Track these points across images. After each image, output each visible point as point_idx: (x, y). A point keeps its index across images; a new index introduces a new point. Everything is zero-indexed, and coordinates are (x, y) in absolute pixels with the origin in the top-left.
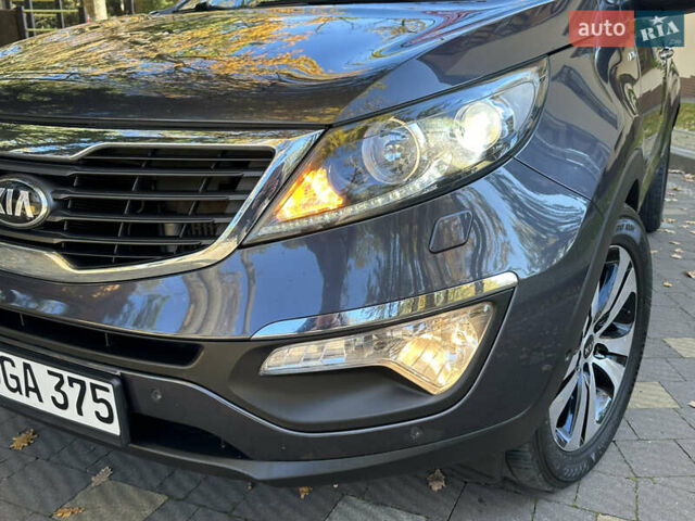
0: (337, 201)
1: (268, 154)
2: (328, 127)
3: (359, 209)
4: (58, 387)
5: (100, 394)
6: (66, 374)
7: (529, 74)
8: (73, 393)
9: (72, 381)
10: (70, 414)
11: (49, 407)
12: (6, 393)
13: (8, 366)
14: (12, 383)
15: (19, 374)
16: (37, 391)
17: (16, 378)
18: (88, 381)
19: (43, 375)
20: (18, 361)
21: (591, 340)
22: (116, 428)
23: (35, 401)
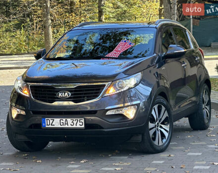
0: (115, 91)
1: (105, 85)
2: (112, 81)
3: (118, 92)
4: (72, 122)
5: (81, 121)
6: (74, 119)
7: (140, 73)
8: (75, 122)
9: (75, 120)
10: (74, 126)
11: (70, 126)
12: (60, 126)
13: (62, 121)
14: (62, 124)
15: (64, 122)
16: (67, 124)
17: (63, 123)
18: (79, 119)
19: (69, 120)
20: (64, 119)
21: (158, 124)
22: (83, 126)
23: (66, 126)
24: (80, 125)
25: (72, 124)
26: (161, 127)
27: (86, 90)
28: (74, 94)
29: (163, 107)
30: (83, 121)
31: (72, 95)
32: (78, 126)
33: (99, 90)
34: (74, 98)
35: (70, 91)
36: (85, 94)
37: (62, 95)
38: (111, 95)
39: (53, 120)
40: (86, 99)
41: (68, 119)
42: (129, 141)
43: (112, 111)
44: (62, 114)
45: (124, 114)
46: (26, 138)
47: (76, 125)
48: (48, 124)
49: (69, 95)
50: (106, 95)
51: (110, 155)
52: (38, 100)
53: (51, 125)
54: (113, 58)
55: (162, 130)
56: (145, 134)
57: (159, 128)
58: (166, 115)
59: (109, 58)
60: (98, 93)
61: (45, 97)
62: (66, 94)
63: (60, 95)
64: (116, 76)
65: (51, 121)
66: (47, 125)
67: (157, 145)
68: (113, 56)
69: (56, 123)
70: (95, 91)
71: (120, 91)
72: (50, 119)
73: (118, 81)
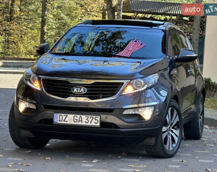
0: (133, 89)
2: (131, 80)
3: (136, 91)
4: (87, 119)
5: (96, 119)
6: (89, 116)
8: (90, 120)
9: (90, 117)
10: (89, 124)
11: (84, 123)
12: (73, 123)
13: (75, 118)
14: (75, 121)
15: (78, 118)
16: (82, 121)
17: (77, 120)
18: (94, 117)
19: (84, 117)
20: (78, 116)
21: (169, 128)
22: (98, 124)
23: (80, 123)
24: (95, 123)
25: (87, 121)
26: (172, 131)
27: (103, 87)
28: (90, 91)
29: (175, 110)
30: (99, 119)
31: (88, 91)
32: (93, 124)
33: (117, 87)
34: (90, 94)
35: (86, 87)
36: (102, 91)
37: (77, 90)
38: (127, 94)
39: (67, 116)
40: (101, 97)
41: (82, 116)
42: (140, 144)
43: (129, 110)
44: (76, 111)
45: (141, 114)
46: (31, 134)
47: (91, 123)
48: (61, 120)
49: (84, 91)
50: (123, 93)
51: (119, 157)
52: (51, 94)
53: (64, 121)
54: (125, 57)
55: (173, 134)
56: (159, 137)
57: (170, 133)
58: (177, 119)
59: (120, 57)
60: (115, 90)
61: (59, 92)
62: (82, 89)
63: (75, 90)
64: (134, 75)
65: (64, 117)
66: (59, 121)
67: (168, 149)
68: (125, 56)
69: (70, 119)
70: (112, 89)
71: (138, 90)
72: (63, 115)
73: (135, 80)
